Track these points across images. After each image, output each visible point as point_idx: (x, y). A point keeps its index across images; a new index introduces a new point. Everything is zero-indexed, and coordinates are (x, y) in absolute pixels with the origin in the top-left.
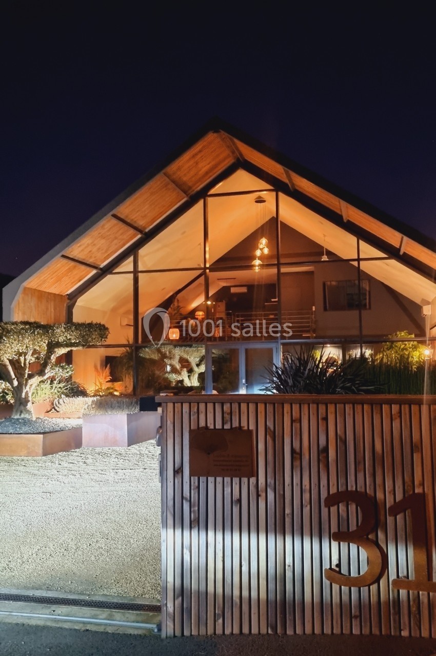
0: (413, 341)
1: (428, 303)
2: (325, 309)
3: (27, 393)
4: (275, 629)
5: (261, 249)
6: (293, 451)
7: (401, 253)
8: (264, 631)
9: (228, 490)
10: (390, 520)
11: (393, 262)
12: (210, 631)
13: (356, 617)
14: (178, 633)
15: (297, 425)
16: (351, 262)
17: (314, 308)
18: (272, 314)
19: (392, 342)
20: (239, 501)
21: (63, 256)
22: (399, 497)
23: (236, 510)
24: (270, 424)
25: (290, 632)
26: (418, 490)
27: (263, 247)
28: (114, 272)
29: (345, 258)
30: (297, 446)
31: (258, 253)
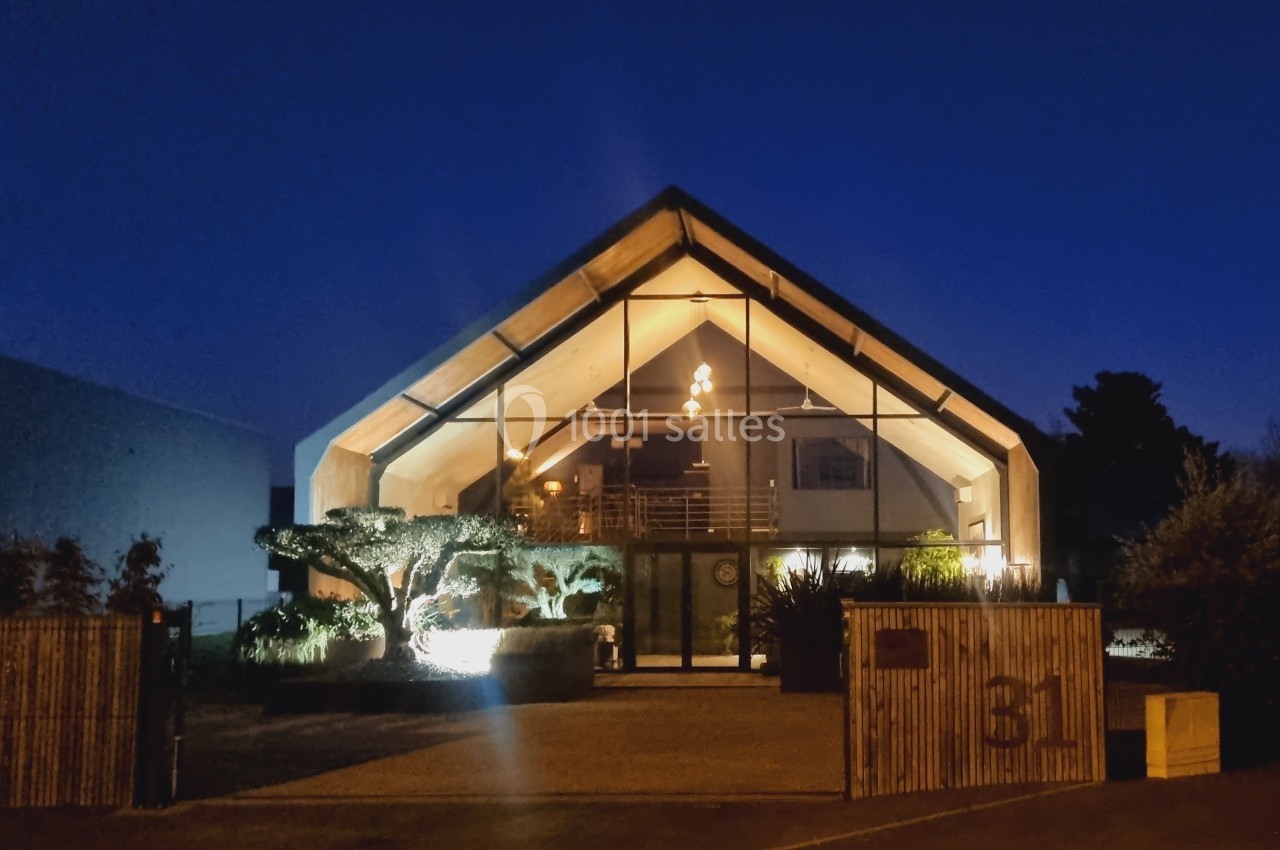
0: (950, 546)
1: (966, 483)
2: (795, 486)
3: (408, 621)
4: (946, 784)
5: (700, 383)
6: (961, 647)
7: (940, 410)
8: (938, 787)
9: (908, 679)
10: (1035, 696)
11: (927, 423)
12: (894, 790)
13: (1008, 770)
14: (867, 795)
15: (964, 625)
16: (858, 420)
17: (772, 483)
18: (698, 492)
19: (921, 547)
20: (917, 688)
21: (404, 396)
22: (1042, 679)
23: (915, 695)
24: (943, 623)
25: (958, 786)
26: (1056, 673)
27: (703, 378)
28: (460, 417)
29: (849, 413)
30: (964, 643)
31: (695, 390)
